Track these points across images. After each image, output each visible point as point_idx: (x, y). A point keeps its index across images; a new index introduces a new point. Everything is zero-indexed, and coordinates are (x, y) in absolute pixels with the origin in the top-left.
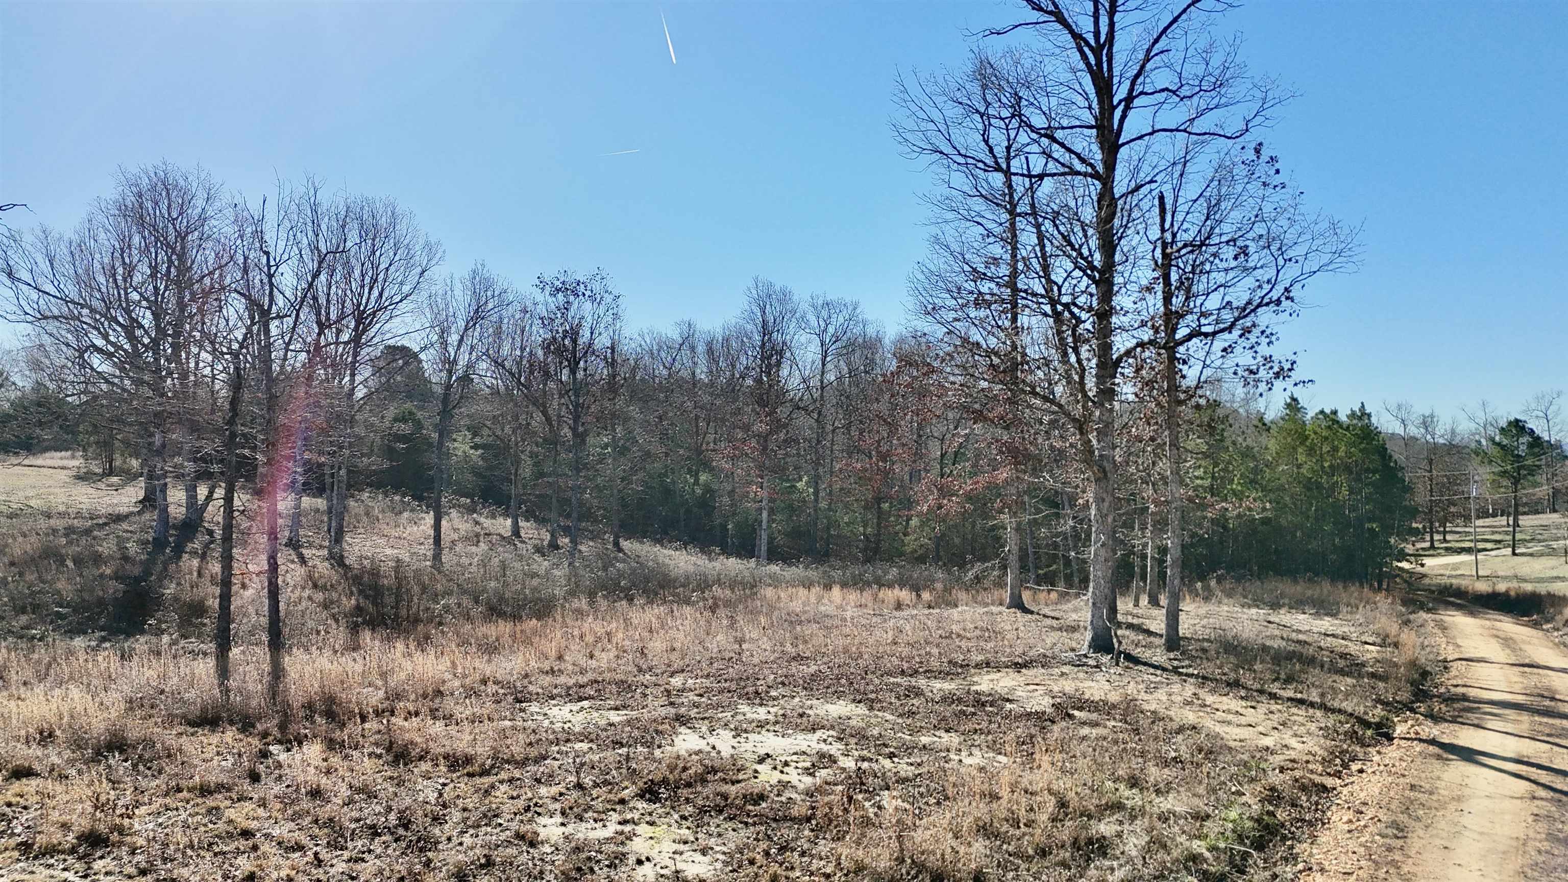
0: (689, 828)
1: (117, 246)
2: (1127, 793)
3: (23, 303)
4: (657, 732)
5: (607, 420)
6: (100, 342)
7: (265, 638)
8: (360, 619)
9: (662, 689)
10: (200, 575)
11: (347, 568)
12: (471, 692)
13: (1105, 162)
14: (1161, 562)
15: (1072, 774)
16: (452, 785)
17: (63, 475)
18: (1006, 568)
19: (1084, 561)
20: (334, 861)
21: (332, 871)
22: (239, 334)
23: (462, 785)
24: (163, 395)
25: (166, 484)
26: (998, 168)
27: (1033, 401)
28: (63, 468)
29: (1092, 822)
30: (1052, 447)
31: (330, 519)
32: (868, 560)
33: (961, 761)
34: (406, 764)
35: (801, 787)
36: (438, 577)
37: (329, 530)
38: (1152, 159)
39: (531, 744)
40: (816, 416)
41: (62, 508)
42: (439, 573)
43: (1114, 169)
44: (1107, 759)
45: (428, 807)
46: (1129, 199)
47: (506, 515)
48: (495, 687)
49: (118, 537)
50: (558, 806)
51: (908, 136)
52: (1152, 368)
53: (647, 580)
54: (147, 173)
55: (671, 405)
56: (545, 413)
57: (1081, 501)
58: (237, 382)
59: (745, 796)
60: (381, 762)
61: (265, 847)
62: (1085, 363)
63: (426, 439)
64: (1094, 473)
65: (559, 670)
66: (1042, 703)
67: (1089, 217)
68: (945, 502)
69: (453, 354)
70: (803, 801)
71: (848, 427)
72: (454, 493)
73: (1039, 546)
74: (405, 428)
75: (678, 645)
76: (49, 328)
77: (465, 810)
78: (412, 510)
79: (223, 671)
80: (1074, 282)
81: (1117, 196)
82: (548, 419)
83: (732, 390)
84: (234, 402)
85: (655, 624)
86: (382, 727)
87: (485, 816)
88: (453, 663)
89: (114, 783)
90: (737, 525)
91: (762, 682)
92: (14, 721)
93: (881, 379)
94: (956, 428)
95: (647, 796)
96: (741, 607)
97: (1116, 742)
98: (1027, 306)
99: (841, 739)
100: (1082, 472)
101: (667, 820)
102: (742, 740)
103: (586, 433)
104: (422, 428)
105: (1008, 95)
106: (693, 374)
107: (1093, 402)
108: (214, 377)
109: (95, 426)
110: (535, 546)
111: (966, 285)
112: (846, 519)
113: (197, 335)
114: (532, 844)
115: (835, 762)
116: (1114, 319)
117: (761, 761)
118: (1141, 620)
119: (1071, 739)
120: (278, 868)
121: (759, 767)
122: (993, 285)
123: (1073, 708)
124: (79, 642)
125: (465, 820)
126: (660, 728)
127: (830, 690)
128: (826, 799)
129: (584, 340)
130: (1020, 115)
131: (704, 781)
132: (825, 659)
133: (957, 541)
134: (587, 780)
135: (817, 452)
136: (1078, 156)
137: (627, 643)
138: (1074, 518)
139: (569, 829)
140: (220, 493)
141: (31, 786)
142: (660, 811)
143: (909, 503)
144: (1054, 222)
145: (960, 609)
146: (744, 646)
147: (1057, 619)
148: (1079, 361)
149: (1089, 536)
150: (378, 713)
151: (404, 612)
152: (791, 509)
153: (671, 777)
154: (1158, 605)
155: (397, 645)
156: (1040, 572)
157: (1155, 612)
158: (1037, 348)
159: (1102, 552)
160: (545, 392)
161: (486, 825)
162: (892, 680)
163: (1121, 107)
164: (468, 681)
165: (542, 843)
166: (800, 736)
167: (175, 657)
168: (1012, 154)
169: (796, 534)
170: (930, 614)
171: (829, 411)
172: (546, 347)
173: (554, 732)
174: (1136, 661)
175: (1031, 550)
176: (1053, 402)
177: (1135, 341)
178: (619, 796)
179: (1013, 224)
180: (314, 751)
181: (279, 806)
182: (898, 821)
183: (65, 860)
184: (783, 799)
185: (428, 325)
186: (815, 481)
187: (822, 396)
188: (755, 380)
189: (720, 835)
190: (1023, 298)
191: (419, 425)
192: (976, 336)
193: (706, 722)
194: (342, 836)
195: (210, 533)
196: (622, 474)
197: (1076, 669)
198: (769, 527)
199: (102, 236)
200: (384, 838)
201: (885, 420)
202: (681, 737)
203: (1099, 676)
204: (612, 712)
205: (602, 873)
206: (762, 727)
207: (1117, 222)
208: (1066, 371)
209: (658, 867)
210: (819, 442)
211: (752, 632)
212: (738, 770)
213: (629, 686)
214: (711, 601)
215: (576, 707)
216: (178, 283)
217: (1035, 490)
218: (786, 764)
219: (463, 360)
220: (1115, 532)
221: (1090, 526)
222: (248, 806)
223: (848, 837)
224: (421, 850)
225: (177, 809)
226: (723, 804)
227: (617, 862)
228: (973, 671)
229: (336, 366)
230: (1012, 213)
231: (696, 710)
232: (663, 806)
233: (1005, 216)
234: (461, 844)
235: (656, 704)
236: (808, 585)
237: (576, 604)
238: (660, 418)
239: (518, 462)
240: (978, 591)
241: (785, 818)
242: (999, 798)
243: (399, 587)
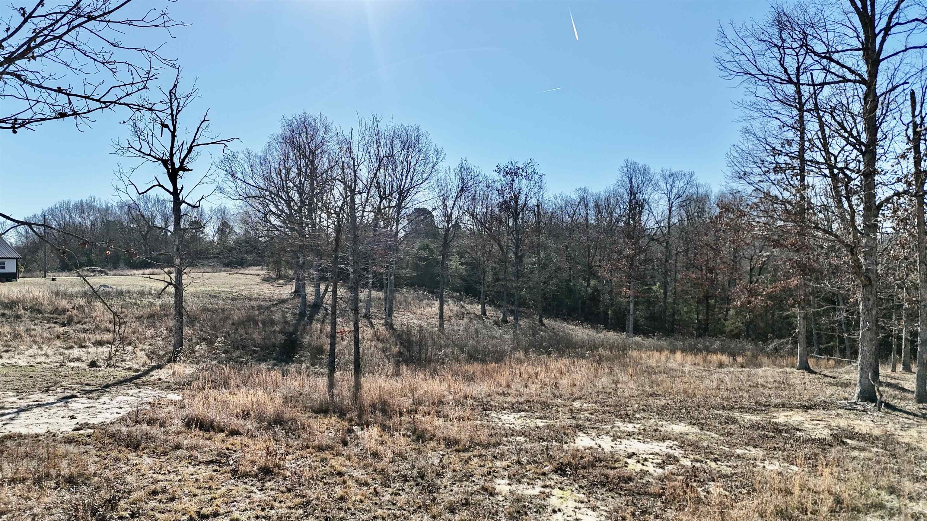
0: (584, 494)
1: (282, 158)
2: (887, 497)
3: (239, 190)
4: (565, 434)
5: (535, 248)
6: (274, 209)
7: (352, 367)
8: (401, 359)
9: (568, 408)
10: (321, 332)
11: (395, 330)
12: (459, 403)
13: (869, 72)
14: (913, 342)
15: (845, 481)
16: (447, 456)
17: (257, 279)
18: (796, 343)
19: (854, 340)
20: (384, 494)
21: (383, 499)
22: (340, 204)
23: (453, 456)
24: (304, 236)
25: (305, 283)
26: (790, 81)
27: (816, 233)
28: (258, 275)
29: (860, 515)
30: (830, 264)
31: (386, 303)
32: (699, 336)
33: (764, 467)
34: (423, 442)
35: (655, 474)
36: (442, 336)
37: (385, 309)
38: (905, 68)
39: (491, 435)
40: (665, 244)
41: (256, 296)
42: (443, 334)
43: (876, 77)
44: (872, 473)
45: (434, 467)
46: (888, 95)
47: (478, 303)
48: (472, 401)
49: (282, 311)
50: (506, 473)
51: (728, 65)
52: (906, 210)
53: (559, 342)
54: (296, 119)
55: (572, 239)
56: (499, 245)
57: (852, 300)
58: (339, 229)
59: (619, 477)
60: (410, 440)
61: (349, 482)
62: (855, 207)
63: (435, 259)
64: (862, 281)
65: (508, 393)
66: (822, 432)
67: (858, 110)
68: (753, 299)
69: (450, 212)
70: (657, 483)
71: (686, 251)
72: (451, 290)
73: (820, 329)
74: (424, 254)
75: (578, 383)
76: (250, 202)
77: (454, 471)
78: (428, 299)
79: (331, 385)
80: (847, 153)
81: (878, 95)
82: (501, 248)
83: (610, 230)
84: (337, 239)
85: (564, 369)
86: (410, 420)
87: (465, 475)
88: (449, 386)
89: (277, 441)
90: (614, 312)
91: (631, 408)
92: (231, 406)
93: (708, 221)
94: (760, 252)
95: (559, 472)
96: (617, 361)
97: (878, 462)
98: (812, 171)
99: (682, 447)
100: (853, 281)
101: (571, 488)
102: (618, 443)
103: (523, 256)
104: (433, 253)
105: (797, 33)
106: (587, 220)
107: (861, 233)
108: (328, 226)
109: (272, 253)
110: (494, 321)
111: (768, 159)
112: (685, 309)
113: (320, 204)
114: (492, 494)
115: (678, 461)
116: (877, 177)
117: (630, 456)
118: (897, 381)
119: (844, 458)
120: (355, 494)
121: (628, 461)
122: (787, 158)
123: (846, 437)
124: (263, 366)
125: (454, 477)
126: (567, 432)
127: (674, 416)
128: (672, 484)
129: (522, 202)
130: (806, 45)
131: (593, 466)
132: (671, 397)
133: (762, 325)
134: (523, 459)
135: (665, 267)
136: (849, 69)
137: (547, 380)
138: (847, 311)
139: (513, 488)
140: (330, 288)
141: (238, 439)
142: (567, 482)
143: (729, 300)
144: (831, 114)
145: (763, 369)
146: (618, 386)
147: (834, 378)
148: (851, 206)
149: (858, 323)
150: (409, 412)
151: (423, 356)
152: (649, 303)
153: (573, 462)
154: (911, 371)
155: (420, 374)
156: (821, 346)
157: (908, 376)
158: (819, 199)
159: (868, 334)
160: (499, 231)
161: (466, 480)
162: (716, 412)
163: (882, 34)
164: (457, 397)
165: (497, 494)
166: (655, 444)
167: (308, 375)
168: (801, 71)
169: (652, 318)
170: (743, 371)
171: (674, 241)
172: (500, 205)
173: (505, 429)
174: (894, 408)
175: (814, 332)
176: (831, 233)
177: (892, 193)
178: (542, 470)
179: (801, 117)
180: (374, 431)
181: (356, 460)
182: (721, 502)
183: (252, 481)
184: (644, 481)
185: (436, 196)
186: (665, 286)
187: (669, 232)
188: (625, 223)
189: (603, 500)
190: (809, 165)
191: (431, 252)
192: (775, 191)
193: (595, 430)
194: (389, 480)
195: (326, 310)
196: (544, 280)
197: (848, 412)
198: (634, 313)
199: (275, 154)
200: (410, 483)
201: (711, 247)
202: (579, 438)
203: (866, 417)
204: (538, 420)
205: (532, 515)
206: (630, 436)
207: (878, 112)
208: (841, 214)
209: (565, 516)
210: (667, 261)
211: (623, 377)
212: (615, 461)
213: (548, 405)
214: (597, 357)
215: (517, 416)
216: (310, 177)
217: (818, 292)
218: (646, 460)
219: (454, 216)
220: (877, 321)
221: (859, 317)
222: (342, 459)
223: (686, 510)
224: (430, 492)
225: (307, 458)
226: (605, 481)
227: (541, 510)
228: (773, 409)
229: (388, 220)
230: (801, 110)
231: (588, 423)
232: (569, 479)
233: (795, 112)
234: (452, 490)
235: (564, 417)
236: (660, 350)
237: (517, 355)
238: (567, 247)
239: (484, 272)
240: (776, 358)
241: (645, 494)
242: (792, 494)
243: (421, 342)
